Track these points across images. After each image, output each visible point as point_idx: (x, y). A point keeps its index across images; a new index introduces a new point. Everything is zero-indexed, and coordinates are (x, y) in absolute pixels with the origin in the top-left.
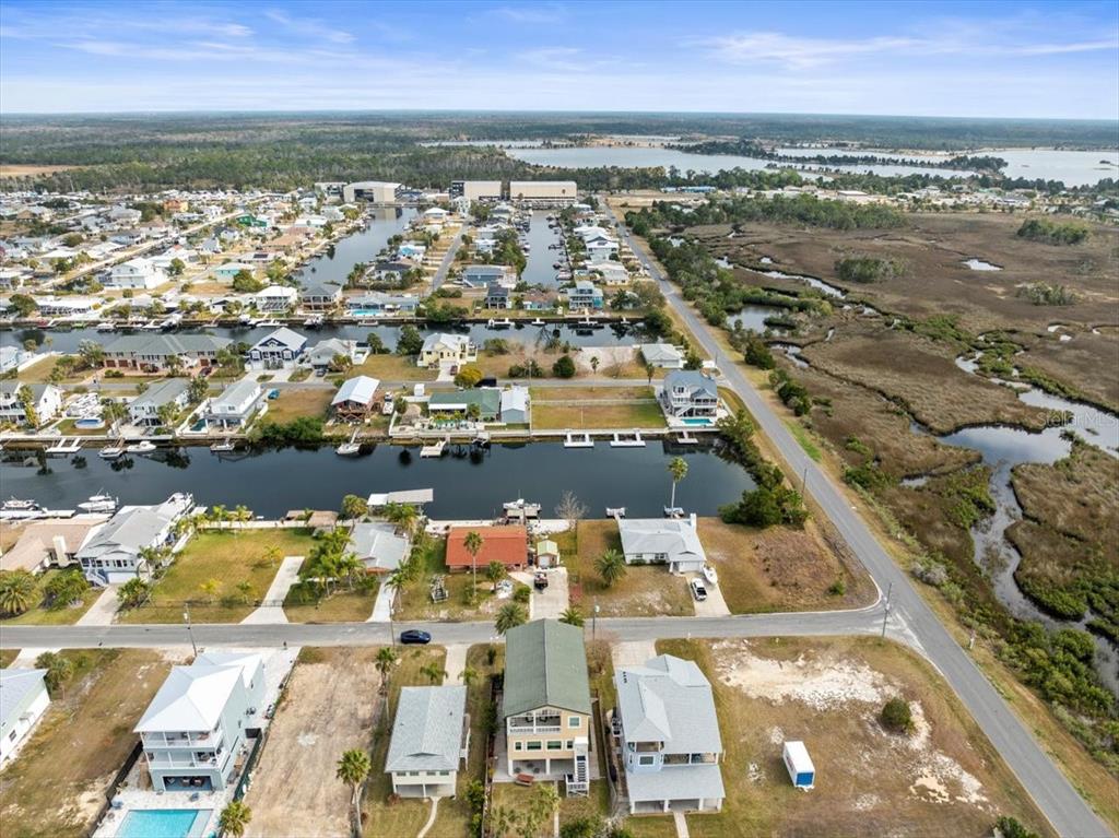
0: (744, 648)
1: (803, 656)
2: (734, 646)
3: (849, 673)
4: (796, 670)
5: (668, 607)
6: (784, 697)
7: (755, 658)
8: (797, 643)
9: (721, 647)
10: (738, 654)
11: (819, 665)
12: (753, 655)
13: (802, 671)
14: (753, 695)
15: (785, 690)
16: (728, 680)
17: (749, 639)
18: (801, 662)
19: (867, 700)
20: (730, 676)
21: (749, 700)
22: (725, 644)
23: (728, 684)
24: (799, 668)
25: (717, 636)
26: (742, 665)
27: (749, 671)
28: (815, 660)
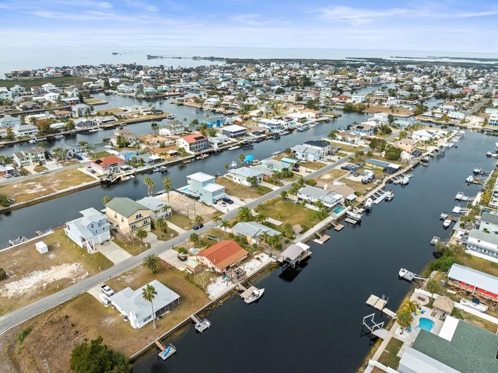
0: (74, 279)
1: (44, 288)
2: (79, 278)
3: (20, 290)
4: (47, 281)
5: (119, 279)
6: (51, 269)
7: (67, 277)
8: (48, 292)
9: (85, 275)
10: (75, 276)
11: (35, 287)
12: (68, 278)
13: (44, 281)
14: (64, 264)
15: (51, 271)
16: (76, 265)
17: (73, 284)
18: (45, 285)
19: (12, 283)
20: (76, 266)
21: (66, 262)
22: (83, 277)
23: (76, 264)
24: (44, 282)
25: (88, 279)
26: (73, 272)
27: (68, 271)
28: (38, 289)
